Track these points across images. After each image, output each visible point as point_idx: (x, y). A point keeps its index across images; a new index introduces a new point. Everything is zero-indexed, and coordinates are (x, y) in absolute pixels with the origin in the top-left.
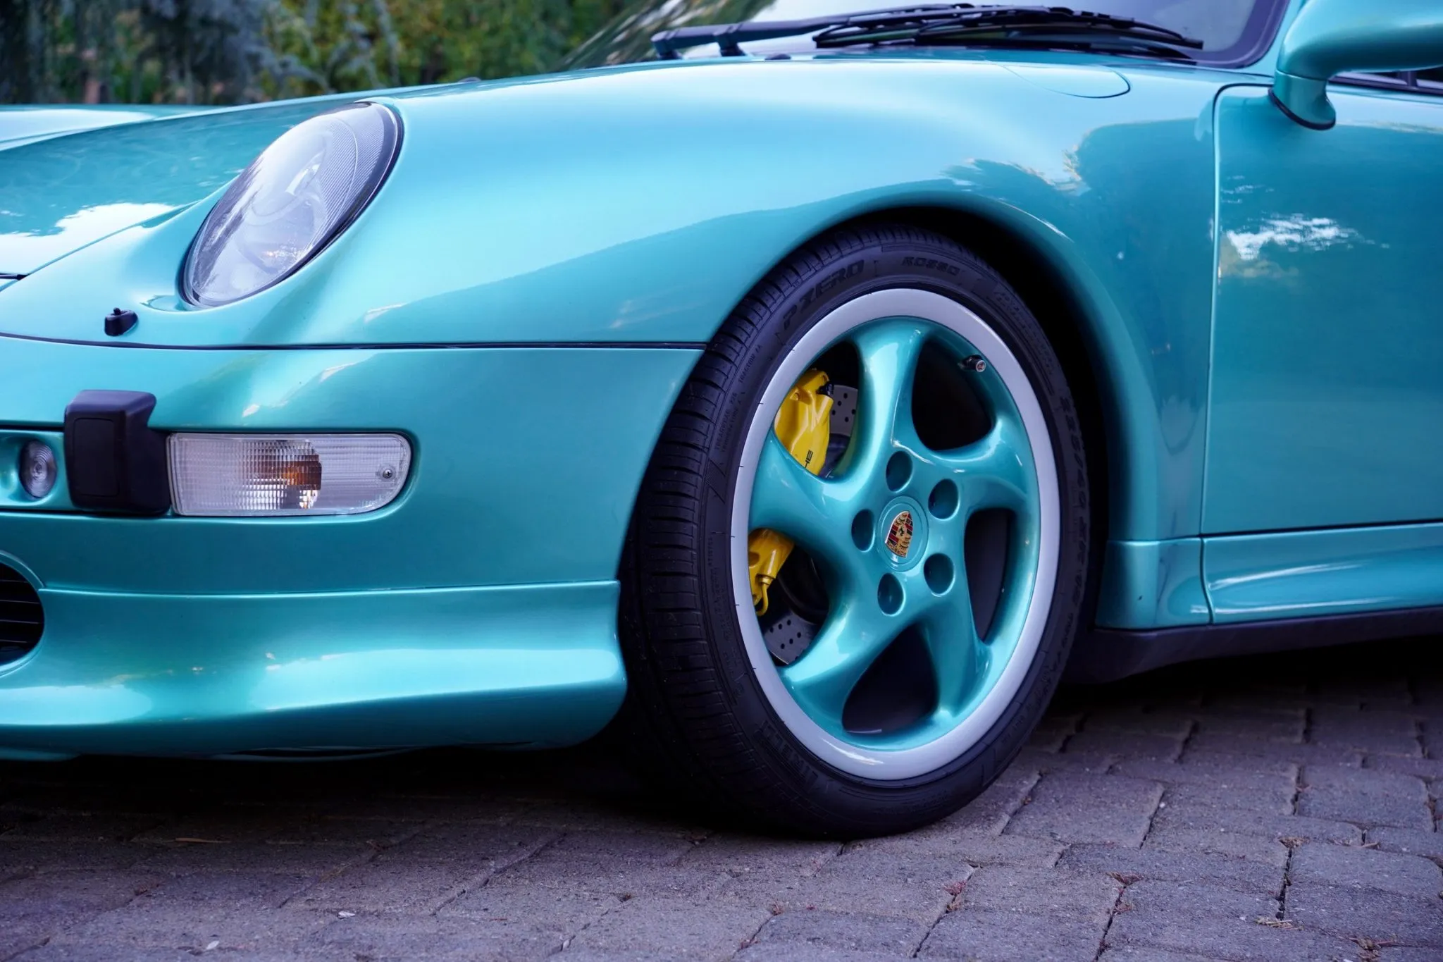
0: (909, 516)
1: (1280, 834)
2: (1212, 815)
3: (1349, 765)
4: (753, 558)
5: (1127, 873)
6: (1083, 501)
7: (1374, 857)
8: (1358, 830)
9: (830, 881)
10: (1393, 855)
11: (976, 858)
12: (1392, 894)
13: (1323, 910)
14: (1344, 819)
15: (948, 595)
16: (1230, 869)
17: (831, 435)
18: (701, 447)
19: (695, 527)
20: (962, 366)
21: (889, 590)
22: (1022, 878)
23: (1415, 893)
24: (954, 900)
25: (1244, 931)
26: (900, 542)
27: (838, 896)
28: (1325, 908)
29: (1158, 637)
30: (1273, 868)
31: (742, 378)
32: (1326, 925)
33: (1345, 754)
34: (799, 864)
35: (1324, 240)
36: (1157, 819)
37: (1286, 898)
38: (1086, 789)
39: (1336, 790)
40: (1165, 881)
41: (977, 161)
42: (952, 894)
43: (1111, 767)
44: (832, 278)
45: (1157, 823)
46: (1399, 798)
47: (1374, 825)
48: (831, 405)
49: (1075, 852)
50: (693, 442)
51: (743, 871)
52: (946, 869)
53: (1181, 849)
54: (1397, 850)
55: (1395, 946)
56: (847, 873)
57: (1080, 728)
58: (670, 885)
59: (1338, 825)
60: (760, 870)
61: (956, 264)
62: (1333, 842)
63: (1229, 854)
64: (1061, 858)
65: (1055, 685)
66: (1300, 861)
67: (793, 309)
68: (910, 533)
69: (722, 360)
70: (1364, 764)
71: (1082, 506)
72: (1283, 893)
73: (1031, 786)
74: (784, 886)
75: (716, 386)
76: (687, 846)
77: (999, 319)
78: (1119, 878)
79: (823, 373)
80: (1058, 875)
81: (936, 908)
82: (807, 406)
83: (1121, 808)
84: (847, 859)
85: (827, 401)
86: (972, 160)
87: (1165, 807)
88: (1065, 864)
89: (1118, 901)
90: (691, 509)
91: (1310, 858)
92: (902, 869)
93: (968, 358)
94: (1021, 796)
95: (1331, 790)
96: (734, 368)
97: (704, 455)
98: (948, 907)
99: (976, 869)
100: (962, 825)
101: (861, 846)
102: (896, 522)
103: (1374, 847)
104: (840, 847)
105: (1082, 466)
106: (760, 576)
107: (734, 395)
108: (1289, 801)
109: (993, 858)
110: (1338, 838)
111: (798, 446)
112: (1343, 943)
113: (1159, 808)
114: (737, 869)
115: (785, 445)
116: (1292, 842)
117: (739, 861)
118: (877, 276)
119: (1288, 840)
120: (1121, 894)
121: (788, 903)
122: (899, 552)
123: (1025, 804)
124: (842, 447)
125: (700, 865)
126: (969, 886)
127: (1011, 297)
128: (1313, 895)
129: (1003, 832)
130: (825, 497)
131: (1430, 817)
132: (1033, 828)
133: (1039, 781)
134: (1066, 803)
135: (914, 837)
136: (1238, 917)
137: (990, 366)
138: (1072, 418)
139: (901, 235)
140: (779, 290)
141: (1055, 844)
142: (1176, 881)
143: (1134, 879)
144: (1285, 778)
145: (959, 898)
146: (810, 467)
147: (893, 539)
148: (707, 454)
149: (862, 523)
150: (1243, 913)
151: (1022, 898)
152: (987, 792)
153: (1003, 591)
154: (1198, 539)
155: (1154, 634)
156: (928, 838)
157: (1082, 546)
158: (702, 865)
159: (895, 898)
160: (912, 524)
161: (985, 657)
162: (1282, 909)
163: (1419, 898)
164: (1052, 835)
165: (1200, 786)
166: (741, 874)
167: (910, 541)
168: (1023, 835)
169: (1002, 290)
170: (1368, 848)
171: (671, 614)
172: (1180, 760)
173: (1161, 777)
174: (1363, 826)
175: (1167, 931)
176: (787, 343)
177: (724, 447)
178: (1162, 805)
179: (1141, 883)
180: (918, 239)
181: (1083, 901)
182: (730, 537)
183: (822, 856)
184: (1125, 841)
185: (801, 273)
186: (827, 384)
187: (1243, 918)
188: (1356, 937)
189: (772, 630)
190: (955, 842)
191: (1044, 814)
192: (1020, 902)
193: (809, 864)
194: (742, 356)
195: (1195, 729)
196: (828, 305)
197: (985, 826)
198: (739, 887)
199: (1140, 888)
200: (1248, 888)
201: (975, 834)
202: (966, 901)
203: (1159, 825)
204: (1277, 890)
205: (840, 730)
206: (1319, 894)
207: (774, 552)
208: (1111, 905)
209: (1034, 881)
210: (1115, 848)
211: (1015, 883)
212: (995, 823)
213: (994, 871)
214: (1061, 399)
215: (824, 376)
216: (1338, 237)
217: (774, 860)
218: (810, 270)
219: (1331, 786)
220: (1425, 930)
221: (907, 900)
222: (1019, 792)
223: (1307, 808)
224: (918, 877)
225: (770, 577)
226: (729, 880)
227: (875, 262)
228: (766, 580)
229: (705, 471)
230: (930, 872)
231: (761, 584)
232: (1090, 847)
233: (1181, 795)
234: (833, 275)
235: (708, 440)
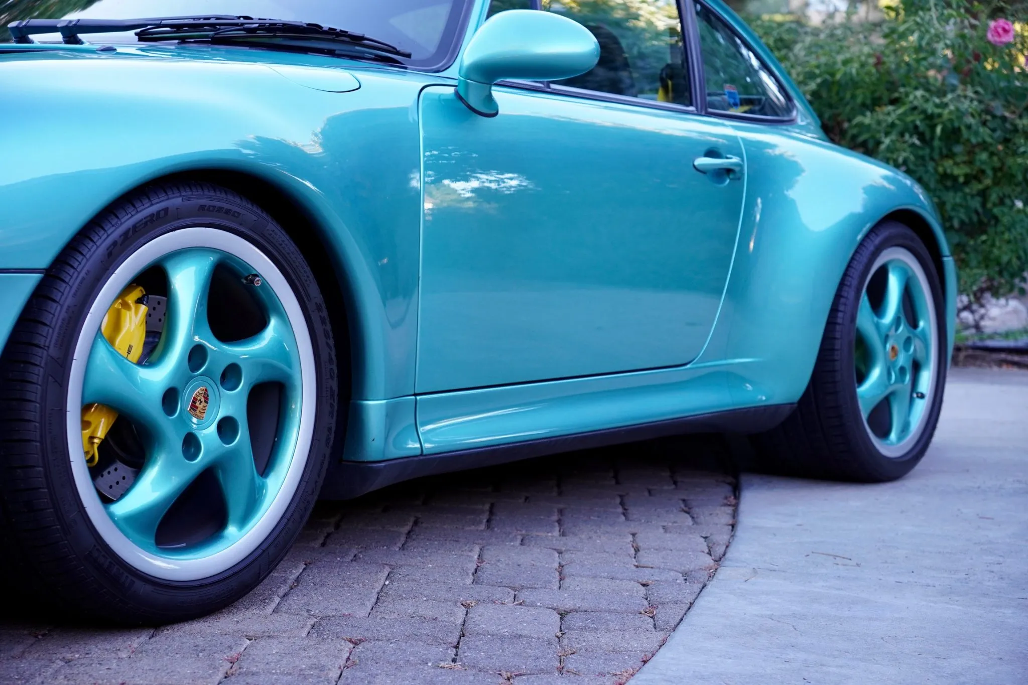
0: (206, 390)
1: (462, 599)
2: (419, 588)
3: (512, 544)
4: (85, 424)
5: (357, 637)
6: (332, 374)
7: (521, 611)
8: (513, 592)
9: (140, 661)
10: (531, 609)
11: (251, 633)
12: (527, 637)
13: (482, 654)
14: (504, 585)
15: (236, 444)
16: (426, 629)
17: (147, 332)
18: (42, 346)
19: (38, 405)
20: (245, 281)
21: (191, 444)
22: (282, 647)
23: (541, 635)
24: (232, 668)
25: (429, 673)
26: (199, 409)
27: (145, 672)
28: (483, 652)
29: (385, 466)
30: (454, 625)
31: (75, 294)
32: (482, 664)
33: (511, 536)
34: (118, 648)
35: (511, 187)
36: (382, 594)
37: (460, 647)
38: (336, 574)
39: (502, 563)
40: (382, 640)
41: (257, 137)
42: (231, 663)
43: (355, 556)
44: (144, 220)
45: (382, 596)
46: (540, 567)
47: (523, 587)
48: (147, 311)
49: (322, 623)
50: (36, 342)
51: (73, 658)
52: (229, 644)
53: (396, 615)
54: (534, 605)
55: (524, 675)
56: (154, 652)
57: (337, 526)
58: (12, 675)
59: (499, 589)
60: (87, 656)
61: (238, 210)
62: (494, 602)
63: (427, 617)
64: (312, 628)
65: (312, 506)
66: (472, 618)
67: (115, 243)
68: (206, 402)
69: (58, 281)
70: (522, 543)
71: (332, 378)
72: (458, 643)
73: (298, 573)
74: (104, 668)
75: (54, 301)
76: (31, 640)
77: (270, 248)
78: (351, 641)
79: (141, 288)
80: (309, 642)
81: (218, 675)
82: (128, 313)
83: (358, 587)
84: (155, 642)
85: (143, 309)
86: (252, 136)
87: (388, 584)
88: (314, 633)
89: (348, 658)
90: (35, 392)
91: (479, 615)
92: (196, 646)
93: (249, 276)
94: (290, 582)
95: (499, 564)
96: (68, 288)
97: (45, 352)
98: (227, 673)
99: (251, 641)
100: (244, 608)
101: (168, 630)
102: (196, 394)
103: (521, 604)
104: (152, 632)
105: (331, 350)
106: (92, 438)
107: (69, 307)
108: (470, 574)
109: (264, 632)
110: (499, 599)
111: (121, 342)
112: (492, 676)
113: (384, 584)
114: (69, 656)
115: (111, 342)
116: (469, 604)
117: (72, 649)
118: (179, 219)
119: (466, 603)
120: (351, 653)
121: (105, 681)
122: (198, 416)
123: (292, 588)
124: (157, 340)
125: (39, 656)
126: (244, 656)
127: (279, 233)
128: (476, 644)
129: (274, 611)
130: (140, 377)
131: (558, 579)
132: (295, 607)
133: (304, 569)
134: (321, 586)
135: (208, 620)
136: (427, 663)
137: (264, 281)
138: (324, 317)
139: (197, 189)
140: (103, 229)
141: (309, 618)
142: (389, 640)
143: (361, 641)
144: (470, 557)
145: (236, 666)
146: (130, 357)
147: (194, 407)
148: (47, 351)
149: (170, 398)
150: (430, 660)
151: (280, 662)
152: (266, 581)
153: (276, 439)
154: (413, 397)
155: (383, 464)
156: (218, 620)
157: (332, 405)
158: (42, 655)
159: (188, 670)
160: (208, 396)
161: (263, 487)
162: (456, 655)
163: (543, 639)
164: (308, 611)
165: (413, 566)
166: (72, 660)
167: (206, 408)
168: (287, 613)
169: (272, 227)
170: (517, 605)
171: (19, 471)
172: (403, 548)
173: (388, 562)
174: (515, 588)
175: (379, 678)
176: (110, 268)
177: (61, 346)
178: (387, 583)
179: (365, 644)
180: (209, 192)
181: (324, 661)
182: (66, 411)
183: (137, 641)
184: (358, 613)
185: (120, 216)
186: (143, 296)
187: (430, 664)
188: (500, 671)
189: (102, 476)
190: (238, 622)
191: (304, 595)
192: (279, 666)
193: (126, 648)
194: (76, 277)
195: (416, 523)
196: (142, 240)
197: (261, 607)
198: (68, 671)
199: (364, 647)
200: (437, 641)
201: (253, 614)
202: (240, 668)
203: (383, 598)
204: (455, 641)
205: (154, 548)
206: (481, 642)
207: (103, 420)
208: (342, 662)
209: (291, 648)
210: (351, 618)
211: (278, 650)
212: (268, 605)
213: (263, 643)
214: (316, 303)
215: (141, 290)
216: (520, 186)
217: (99, 647)
218: (128, 215)
219: (499, 561)
220: (544, 662)
221: (196, 671)
222: (288, 579)
223: (481, 578)
224: (207, 651)
225: (100, 438)
226: (62, 666)
227: (177, 209)
228: (96, 441)
229: (46, 364)
230: (216, 647)
231: (93, 443)
232: (333, 619)
233: (400, 574)
234: (145, 218)
235: (48, 341)
